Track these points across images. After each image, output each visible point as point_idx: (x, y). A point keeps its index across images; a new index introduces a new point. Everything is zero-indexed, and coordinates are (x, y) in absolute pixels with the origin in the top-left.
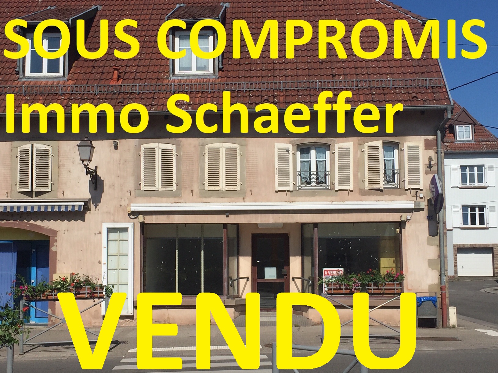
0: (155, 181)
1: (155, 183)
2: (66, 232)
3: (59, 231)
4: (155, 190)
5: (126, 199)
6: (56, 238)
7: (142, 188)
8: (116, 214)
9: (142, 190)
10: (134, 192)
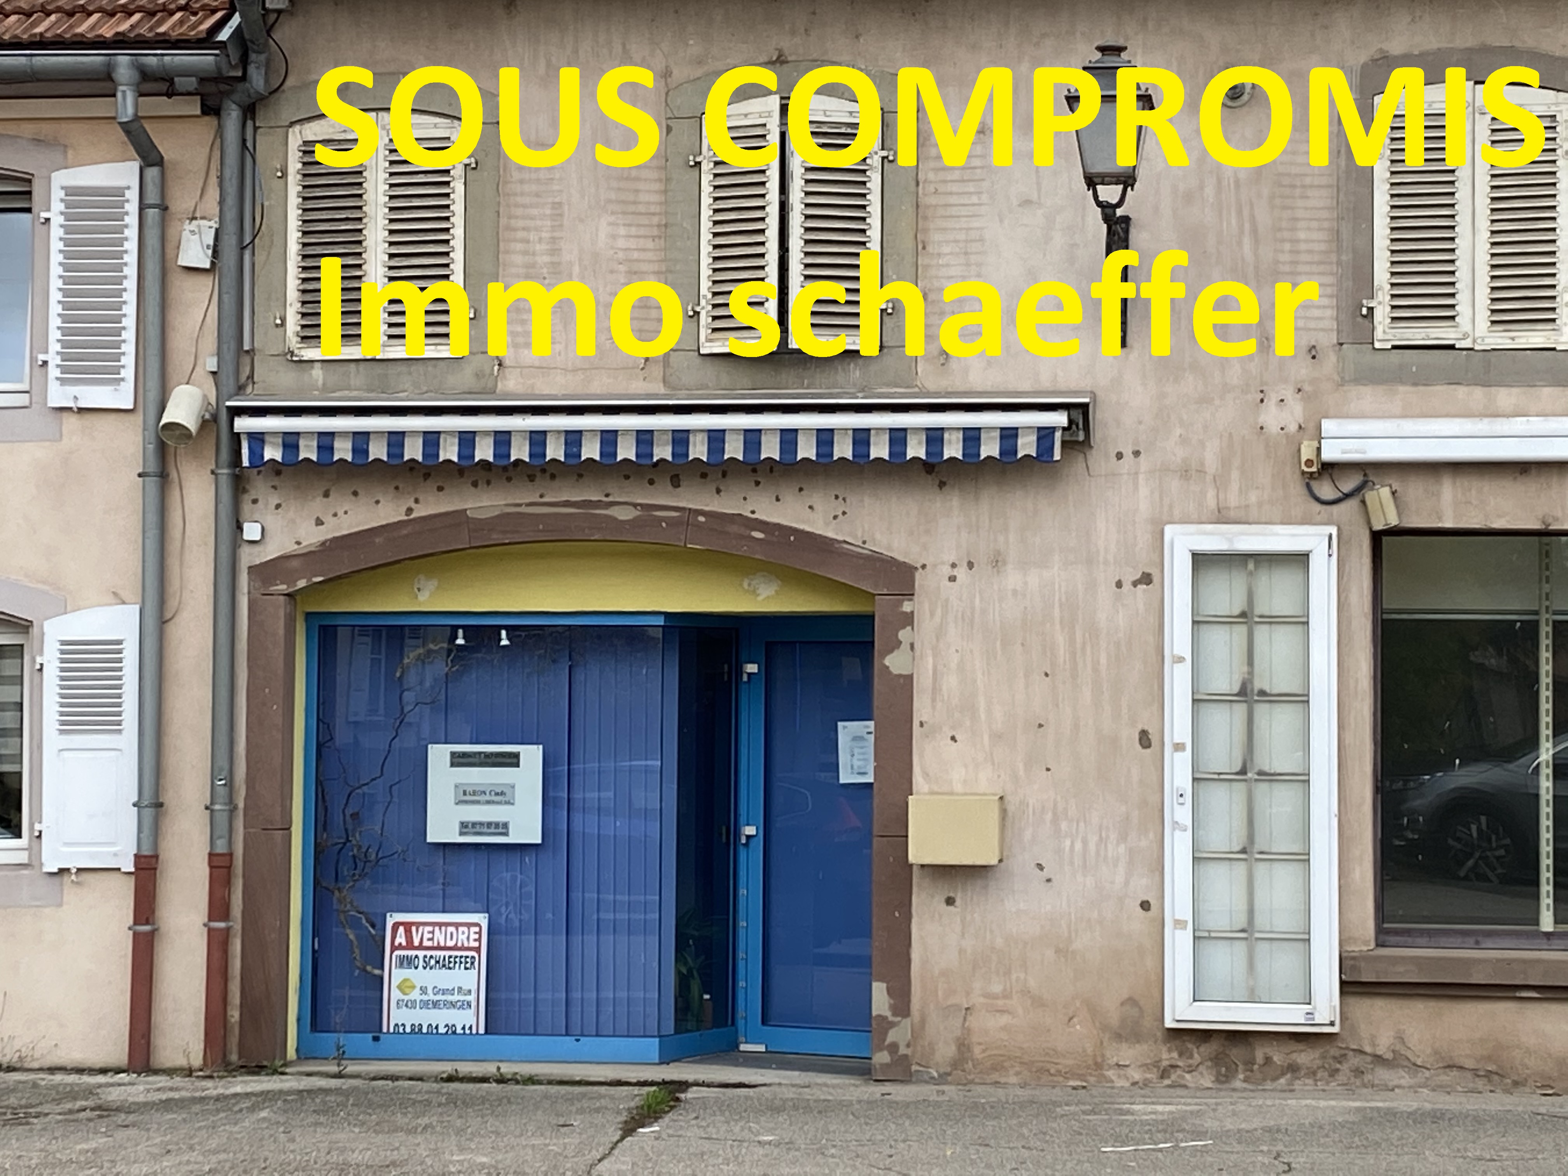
0: (1453, 295)
1: (1453, 306)
2: (961, 573)
3: (924, 567)
4: (1452, 347)
5: (1288, 393)
6: (907, 607)
7: (1379, 333)
8: (1235, 475)
9: (1377, 345)
10: (1333, 358)
